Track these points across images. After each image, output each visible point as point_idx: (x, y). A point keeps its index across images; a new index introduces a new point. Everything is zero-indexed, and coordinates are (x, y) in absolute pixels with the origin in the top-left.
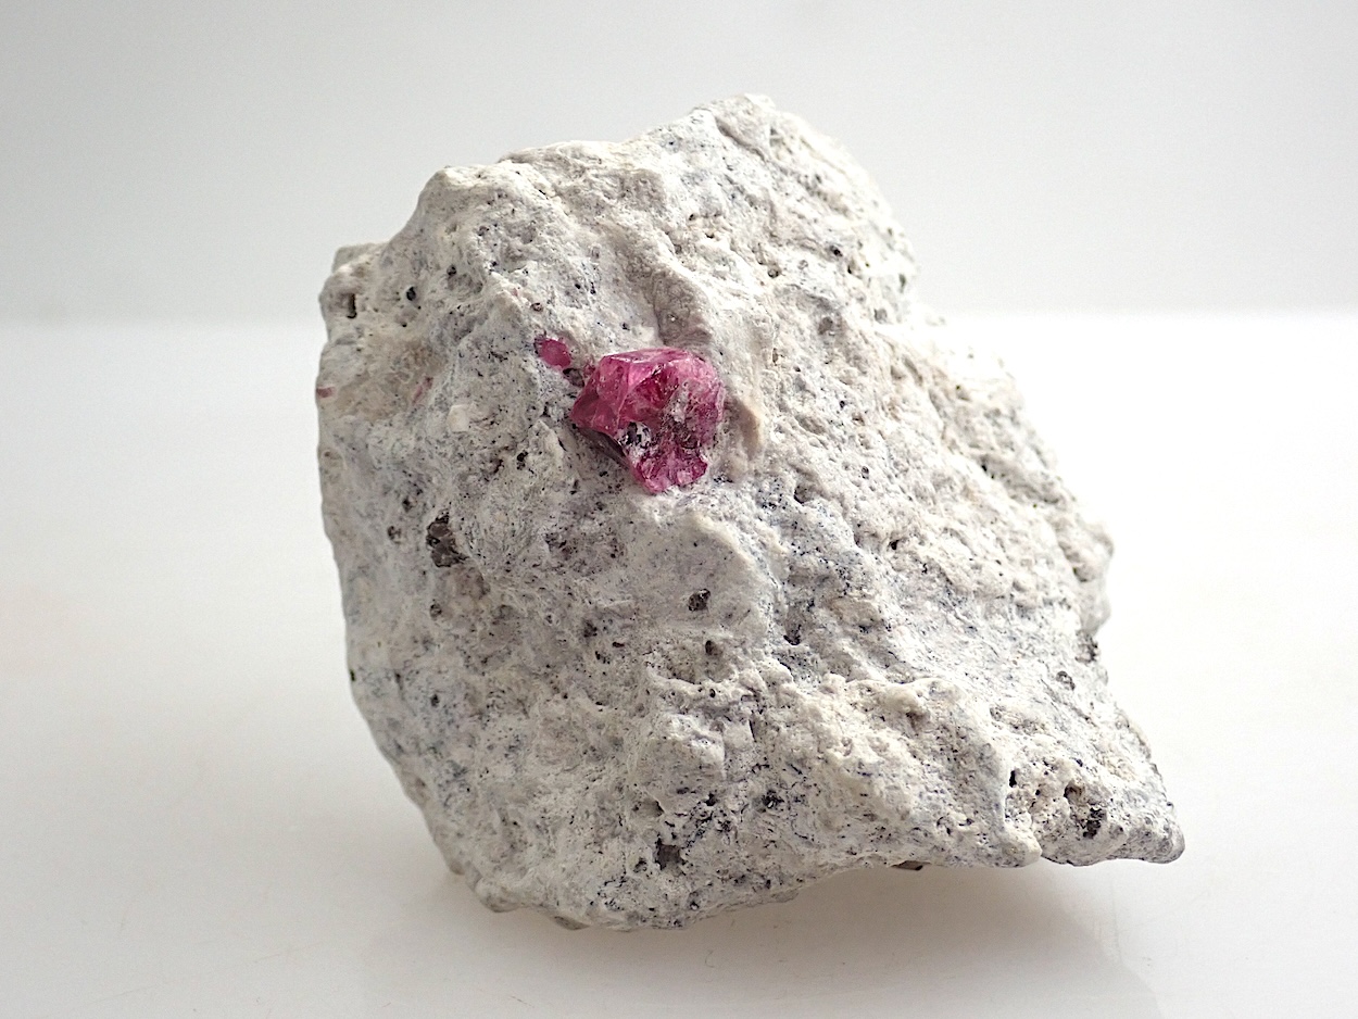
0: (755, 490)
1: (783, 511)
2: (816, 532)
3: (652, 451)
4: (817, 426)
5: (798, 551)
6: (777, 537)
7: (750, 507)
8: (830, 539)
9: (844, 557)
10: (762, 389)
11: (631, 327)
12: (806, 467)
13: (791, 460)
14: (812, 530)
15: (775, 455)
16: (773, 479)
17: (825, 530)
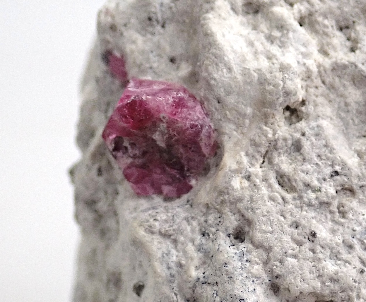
0: (202, 219)
1: (211, 244)
2: (220, 269)
3: (138, 162)
4: (291, 185)
5: (202, 279)
6: (196, 262)
7: (193, 231)
8: (227, 279)
9: (228, 297)
10: (251, 140)
11: (178, 61)
12: (249, 215)
13: (240, 205)
14: (218, 266)
15: (226, 197)
16: (219, 215)
17: (227, 271)
